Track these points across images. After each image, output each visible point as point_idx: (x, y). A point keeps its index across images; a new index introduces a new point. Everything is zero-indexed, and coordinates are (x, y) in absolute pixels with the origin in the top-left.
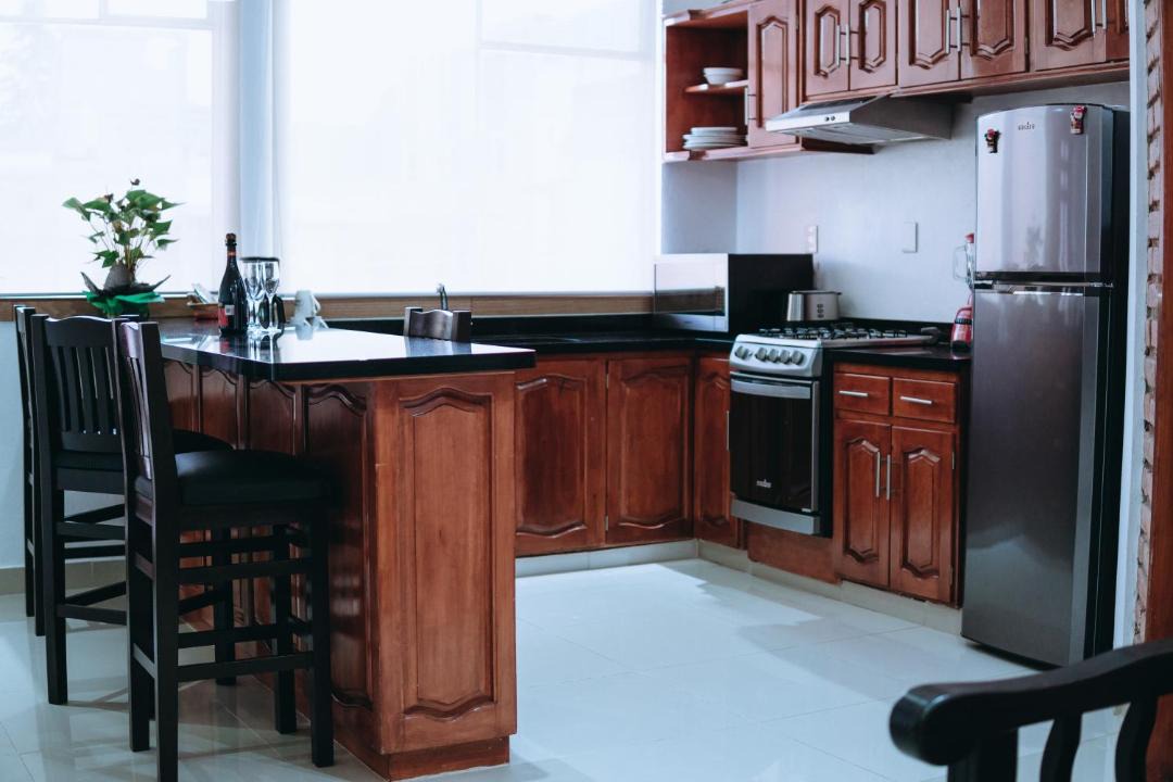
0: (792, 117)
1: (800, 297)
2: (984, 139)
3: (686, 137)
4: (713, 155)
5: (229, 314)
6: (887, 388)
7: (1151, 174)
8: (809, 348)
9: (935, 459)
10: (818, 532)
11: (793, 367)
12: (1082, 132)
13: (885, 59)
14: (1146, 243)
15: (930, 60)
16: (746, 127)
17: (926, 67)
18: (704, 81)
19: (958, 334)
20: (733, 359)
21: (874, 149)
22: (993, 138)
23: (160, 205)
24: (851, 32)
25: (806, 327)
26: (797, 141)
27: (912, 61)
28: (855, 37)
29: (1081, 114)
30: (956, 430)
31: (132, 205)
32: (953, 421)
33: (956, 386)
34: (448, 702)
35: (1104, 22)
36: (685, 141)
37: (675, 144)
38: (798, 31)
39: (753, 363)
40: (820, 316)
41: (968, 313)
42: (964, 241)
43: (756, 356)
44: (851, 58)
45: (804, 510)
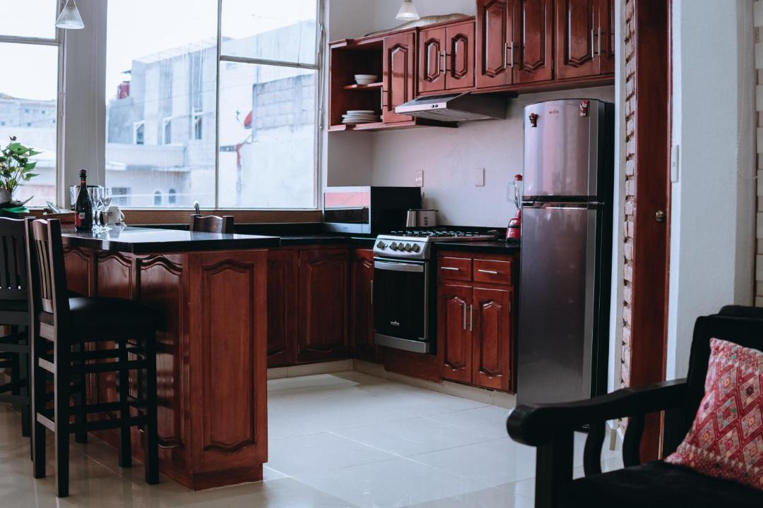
0: (410, 105)
1: (414, 213)
2: (529, 119)
3: (343, 116)
4: (360, 127)
5: (83, 218)
6: (470, 265)
7: (628, 139)
8: (422, 242)
9: (500, 307)
10: (429, 351)
11: (413, 253)
12: (587, 115)
13: (467, 72)
14: (625, 179)
15: (494, 72)
16: (382, 111)
17: (492, 77)
18: (355, 83)
19: (510, 234)
20: (376, 249)
21: (458, 124)
22: (534, 119)
23: (28, 153)
24: (447, 55)
25: (418, 230)
26: (413, 120)
27: (484, 72)
28: (449, 58)
29: (586, 105)
30: (512, 289)
31: (12, 153)
32: (510, 284)
33: (512, 263)
34: (229, 443)
35: (599, 52)
36: (343, 118)
37: (336, 120)
38: (414, 54)
39: (389, 251)
40: (426, 224)
41: (515, 221)
42: (513, 179)
43: (390, 247)
44: (446, 70)
45: (420, 338)
